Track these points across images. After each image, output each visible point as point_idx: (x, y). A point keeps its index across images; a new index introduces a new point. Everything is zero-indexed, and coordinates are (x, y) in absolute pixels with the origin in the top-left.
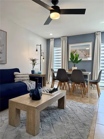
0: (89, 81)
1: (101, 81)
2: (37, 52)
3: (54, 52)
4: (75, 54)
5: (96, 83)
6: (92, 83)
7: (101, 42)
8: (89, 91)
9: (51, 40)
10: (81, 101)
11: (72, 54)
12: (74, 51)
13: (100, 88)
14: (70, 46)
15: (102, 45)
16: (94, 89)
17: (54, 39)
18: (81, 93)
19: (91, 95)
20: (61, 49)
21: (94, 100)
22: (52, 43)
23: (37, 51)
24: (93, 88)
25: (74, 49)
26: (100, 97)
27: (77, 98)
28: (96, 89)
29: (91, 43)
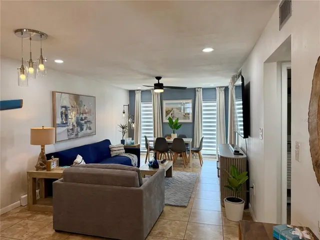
0: (190, 150)
1: (203, 148)
2: (124, 115)
3: (142, 109)
4: (171, 113)
5: (198, 151)
6: (193, 151)
7: (202, 100)
8: (190, 161)
9: (136, 91)
10: (184, 170)
11: (167, 113)
12: (170, 109)
13: (203, 156)
14: (165, 102)
15: (203, 104)
16: (196, 158)
17: (141, 91)
18: (183, 164)
19: (193, 164)
20: (152, 105)
21: (197, 170)
22: (138, 96)
23: (124, 113)
24: (194, 157)
25: (170, 107)
26: (203, 166)
27: (180, 168)
28: (198, 157)
29: (190, 101)
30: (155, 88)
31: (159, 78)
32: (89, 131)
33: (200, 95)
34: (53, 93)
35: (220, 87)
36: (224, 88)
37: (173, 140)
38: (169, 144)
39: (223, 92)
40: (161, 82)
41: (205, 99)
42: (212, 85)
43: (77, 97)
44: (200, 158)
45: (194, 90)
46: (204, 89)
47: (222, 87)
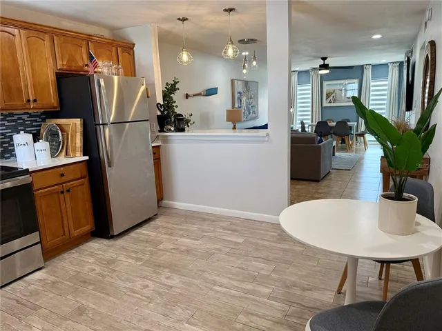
0: (354, 133)
3: (298, 93)
4: (332, 96)
5: (362, 135)
6: (357, 135)
7: (370, 79)
8: (353, 147)
11: (328, 95)
12: (332, 91)
14: (325, 83)
15: (372, 84)
16: (360, 145)
17: (297, 72)
18: (345, 149)
19: (356, 149)
20: (310, 87)
21: (360, 153)
24: (358, 144)
25: (332, 89)
26: (367, 150)
27: (342, 152)
28: (362, 143)
29: (356, 81)
30: (320, 70)
31: (324, 59)
32: (254, 115)
33: (368, 73)
34: (233, 81)
35: (393, 63)
36: (398, 64)
37: (335, 123)
38: (332, 128)
39: (397, 68)
40: (326, 62)
41: (374, 77)
42: (383, 61)
43: (246, 83)
44: (365, 143)
45: (362, 67)
46: (373, 66)
47: (396, 62)
